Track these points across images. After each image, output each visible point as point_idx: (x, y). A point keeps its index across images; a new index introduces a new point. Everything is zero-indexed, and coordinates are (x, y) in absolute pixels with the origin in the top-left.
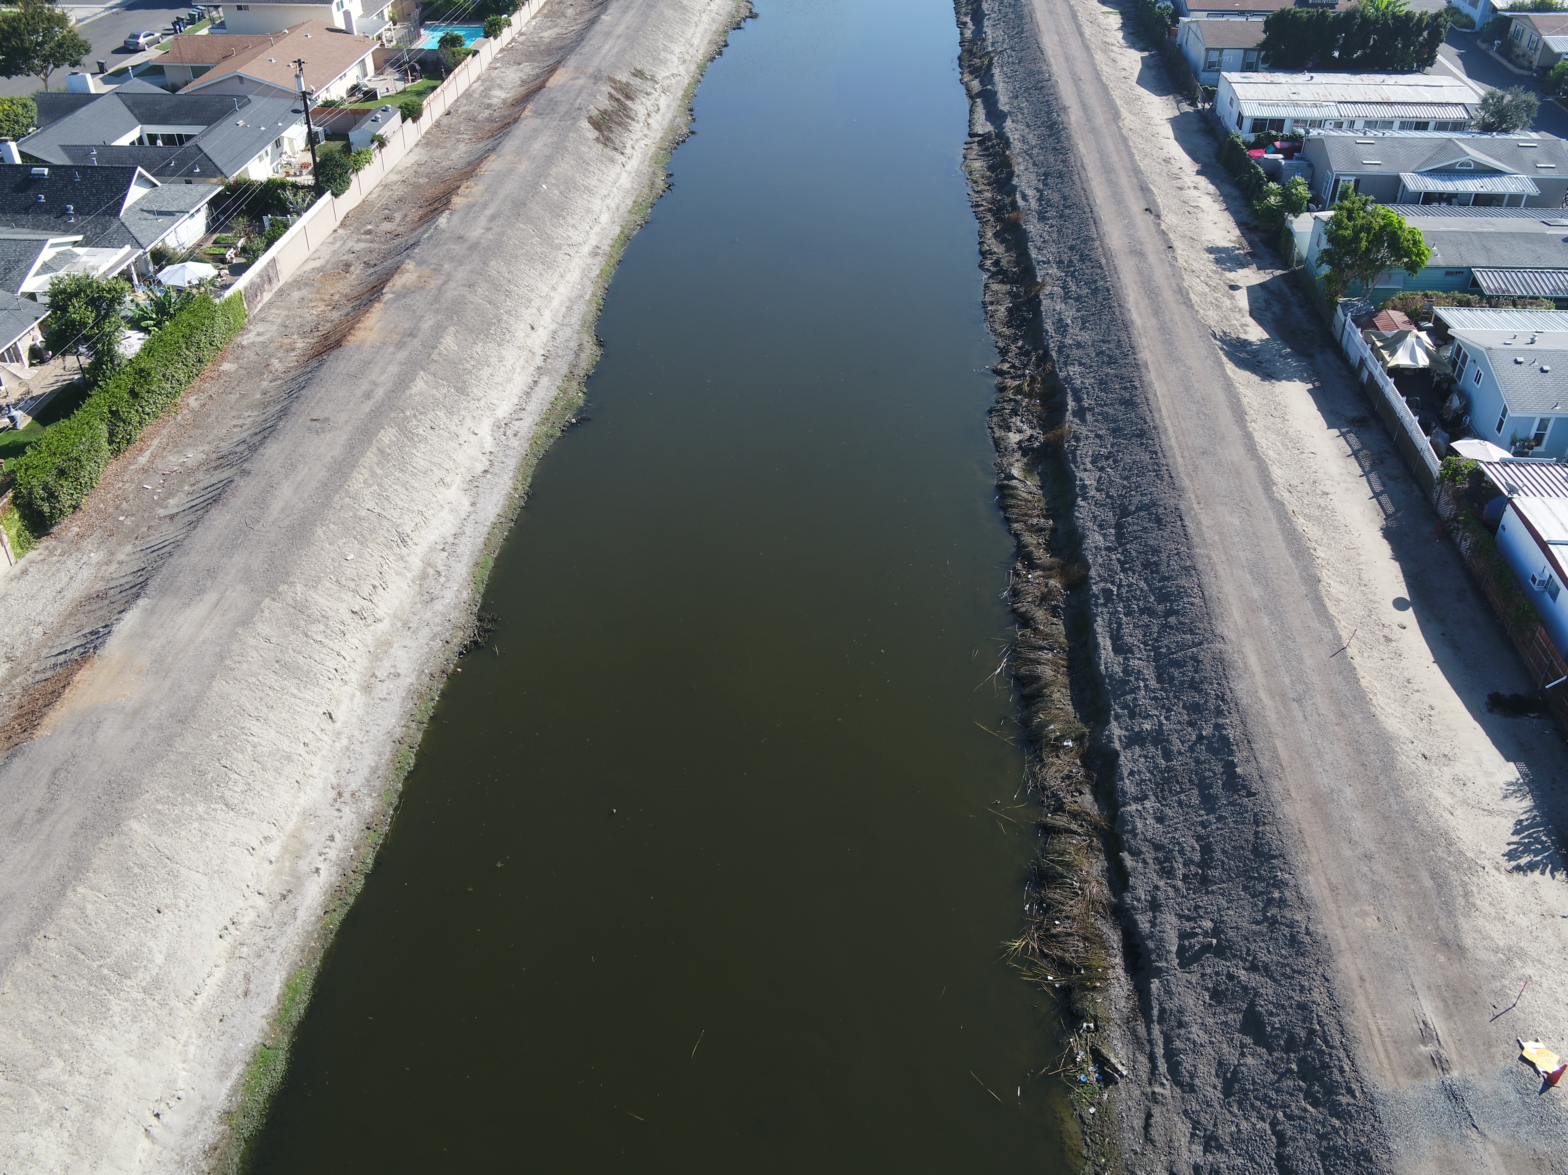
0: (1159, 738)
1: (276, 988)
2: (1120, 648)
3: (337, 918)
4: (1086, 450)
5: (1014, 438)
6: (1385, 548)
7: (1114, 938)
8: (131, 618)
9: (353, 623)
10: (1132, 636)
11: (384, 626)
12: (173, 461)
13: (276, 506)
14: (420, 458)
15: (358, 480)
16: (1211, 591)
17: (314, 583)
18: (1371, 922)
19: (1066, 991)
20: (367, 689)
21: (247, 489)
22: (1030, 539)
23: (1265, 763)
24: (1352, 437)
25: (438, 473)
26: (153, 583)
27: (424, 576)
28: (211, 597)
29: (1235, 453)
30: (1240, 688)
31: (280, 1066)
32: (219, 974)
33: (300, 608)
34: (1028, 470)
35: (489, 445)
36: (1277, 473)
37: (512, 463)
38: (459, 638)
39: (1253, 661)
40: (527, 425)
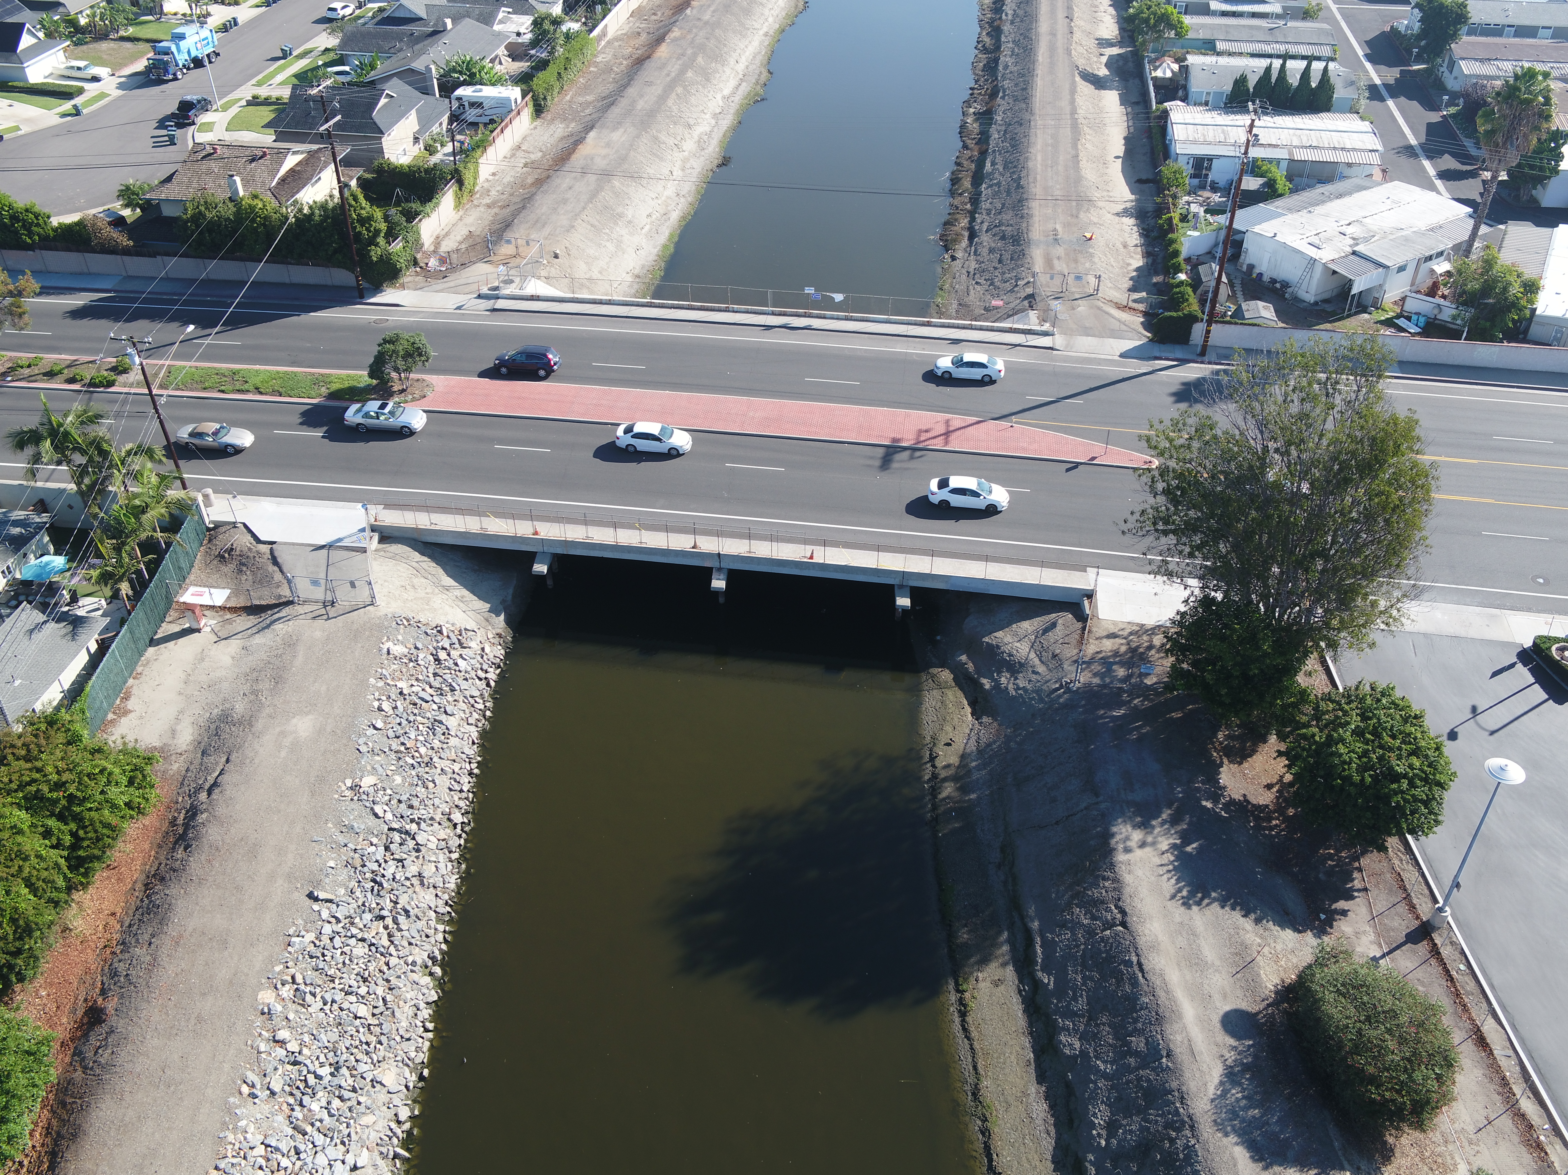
0: (999, 184)
1: (667, 234)
2: (993, 164)
3: (684, 223)
4: (1002, 108)
5: (972, 110)
6: (1123, 142)
7: (966, 234)
8: (592, 134)
9: (675, 149)
10: (999, 159)
11: (686, 153)
12: (581, 99)
13: (639, 107)
14: (693, 100)
15: (670, 102)
16: (1032, 139)
17: (660, 131)
18: (1050, 211)
19: (945, 246)
20: (683, 170)
21: (623, 103)
22: (969, 141)
23: (1031, 180)
24: (1129, 109)
25: (701, 108)
26: (597, 125)
27: (699, 141)
28: (621, 130)
29: (1064, 103)
30: (1030, 164)
31: (672, 250)
32: (648, 227)
33: (656, 138)
34: (976, 120)
35: (721, 103)
36: (1079, 111)
37: (732, 111)
38: (716, 162)
39: (1039, 158)
40: (737, 98)
